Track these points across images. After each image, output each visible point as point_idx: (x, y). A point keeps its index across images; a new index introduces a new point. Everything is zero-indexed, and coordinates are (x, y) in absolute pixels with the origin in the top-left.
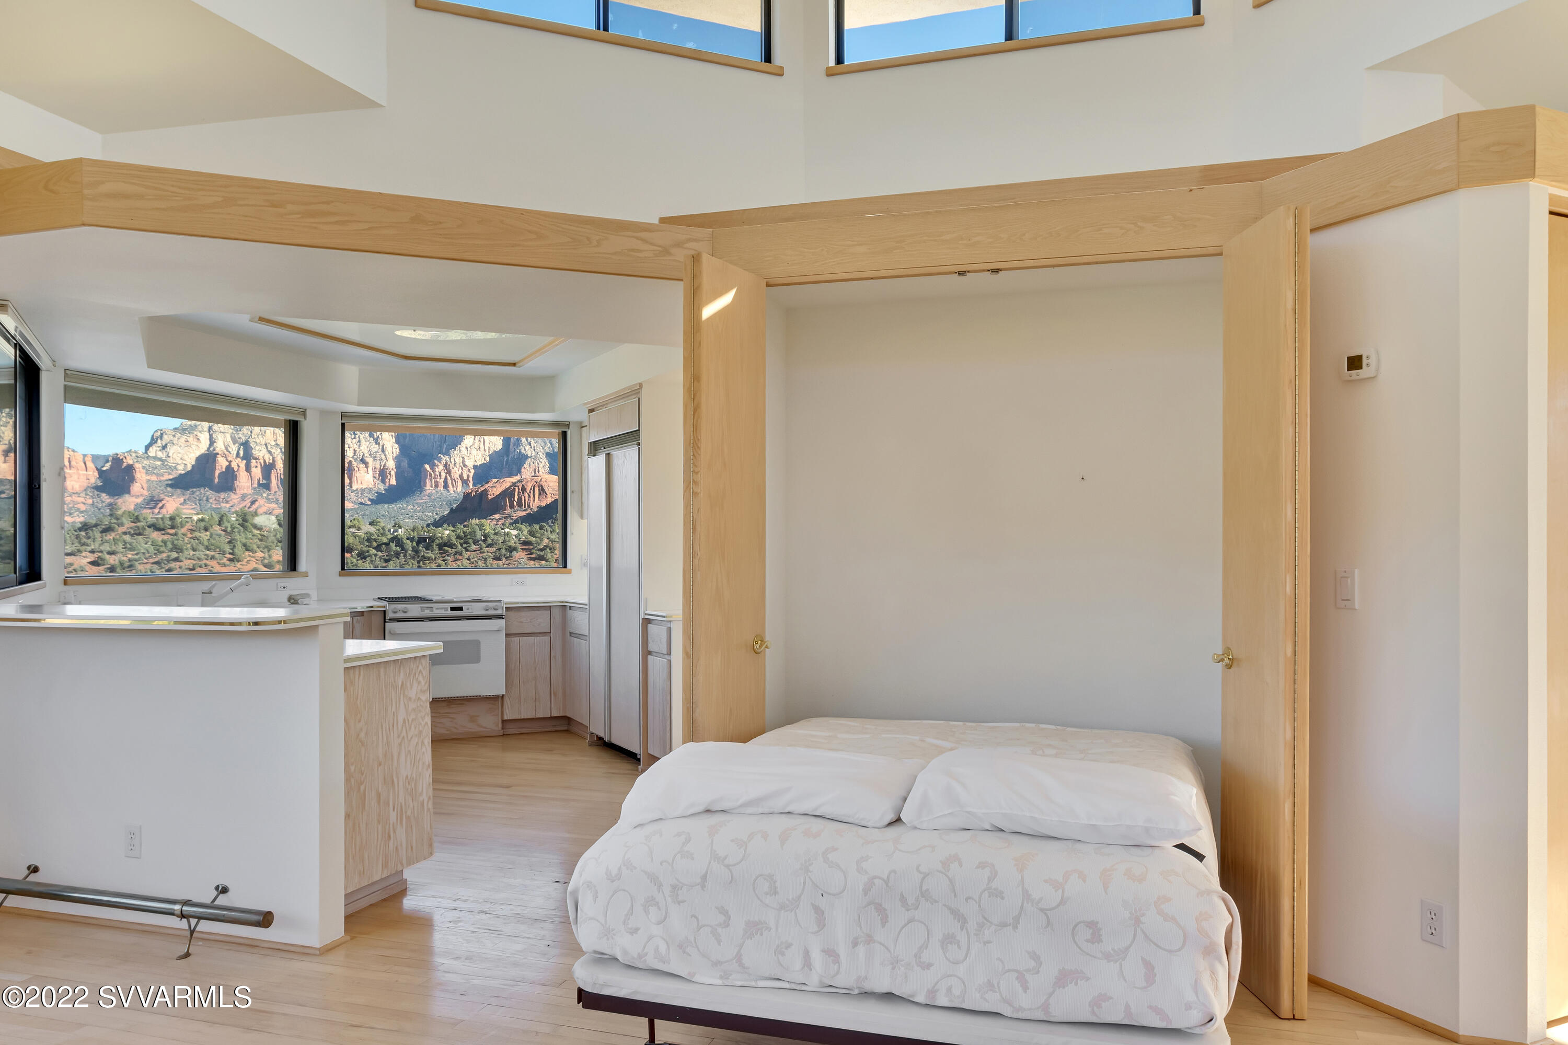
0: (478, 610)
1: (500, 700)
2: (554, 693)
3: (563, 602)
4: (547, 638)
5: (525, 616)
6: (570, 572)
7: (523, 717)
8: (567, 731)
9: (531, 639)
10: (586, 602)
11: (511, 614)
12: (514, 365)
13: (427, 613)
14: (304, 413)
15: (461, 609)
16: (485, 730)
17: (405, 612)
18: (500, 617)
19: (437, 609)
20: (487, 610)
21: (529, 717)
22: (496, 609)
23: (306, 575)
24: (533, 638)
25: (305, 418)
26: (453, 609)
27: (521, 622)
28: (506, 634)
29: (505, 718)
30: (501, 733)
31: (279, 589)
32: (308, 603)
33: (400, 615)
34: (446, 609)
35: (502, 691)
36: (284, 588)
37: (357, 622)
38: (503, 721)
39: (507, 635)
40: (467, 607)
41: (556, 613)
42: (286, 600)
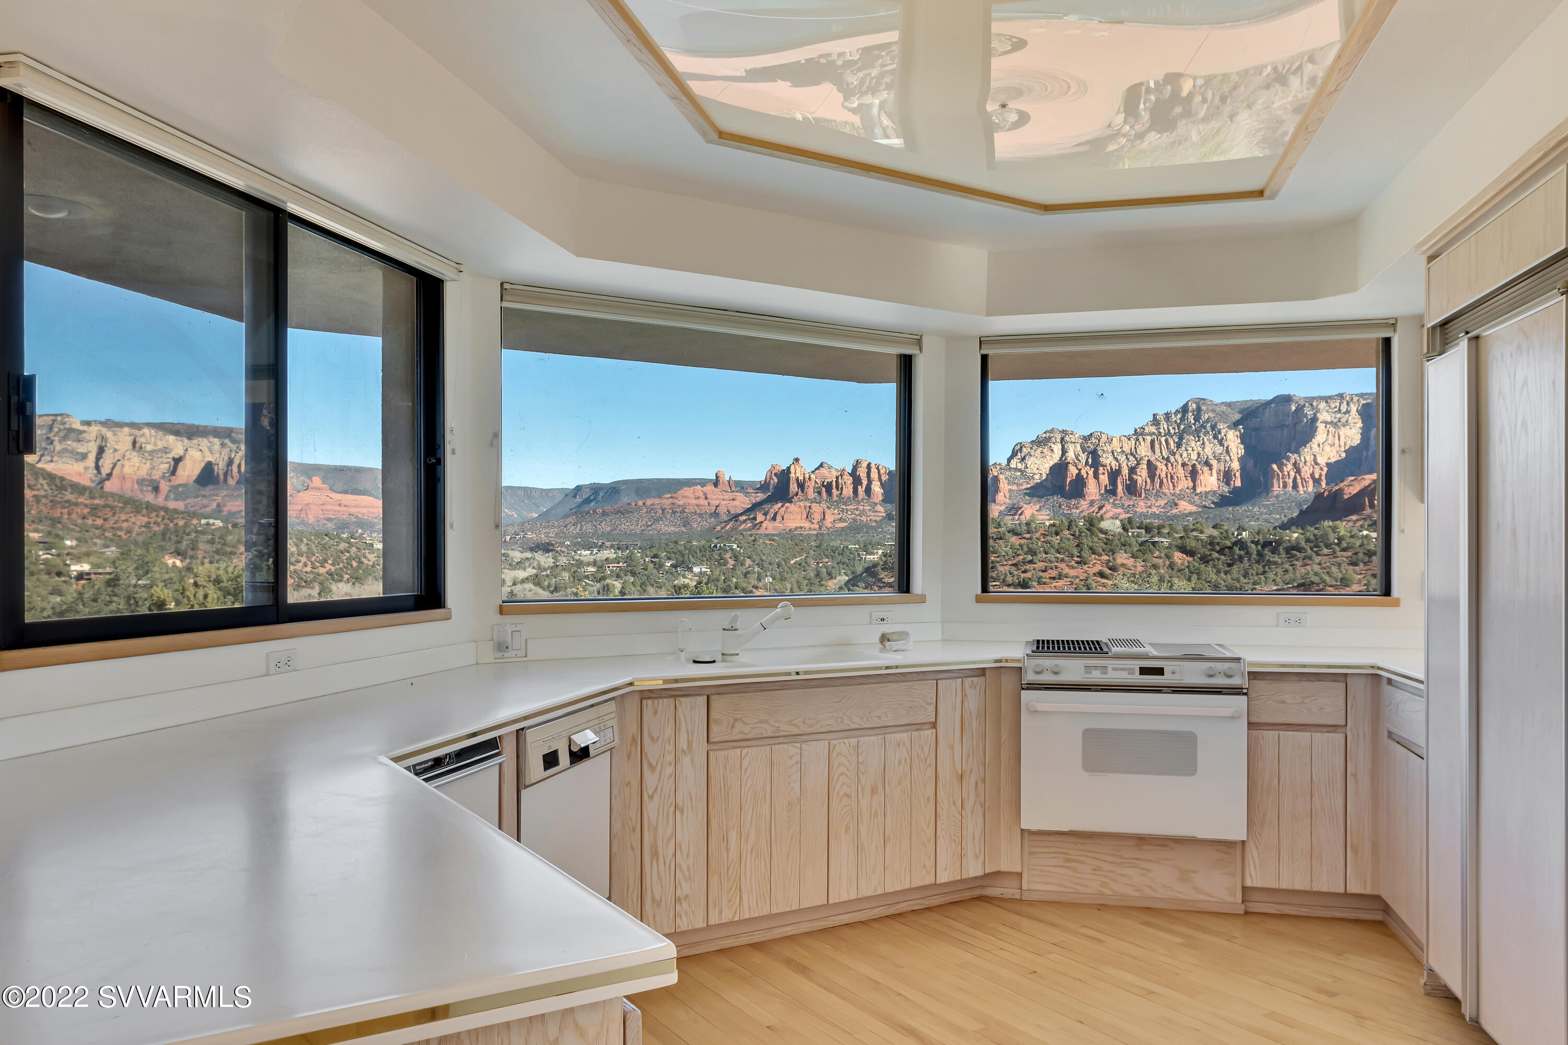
0: (1193, 674)
1: (1239, 848)
2: (1352, 845)
3: (1373, 667)
4: (1338, 737)
5: (1289, 690)
6: (1397, 603)
7: (1284, 885)
8: (1381, 924)
9: (1304, 736)
10: (1421, 676)
11: (1261, 686)
12: (1260, 194)
13: (1096, 677)
14: (919, 342)
15: (1160, 671)
16: (1207, 898)
17: (1056, 673)
18: (1236, 691)
19: (1115, 669)
20: (1211, 676)
21: (1299, 886)
22: (1230, 676)
23: (922, 599)
24: (1308, 734)
25: (921, 350)
26: (1144, 671)
27: (1284, 702)
28: (1249, 724)
29: (1249, 883)
30: (1241, 909)
31: (873, 622)
32: (902, 648)
33: (1047, 678)
34: (1131, 672)
35: (1239, 833)
36: (883, 620)
37: (970, 687)
38: (1244, 889)
39: (1251, 725)
40: (1172, 668)
41: (1359, 689)
42: (878, 641)
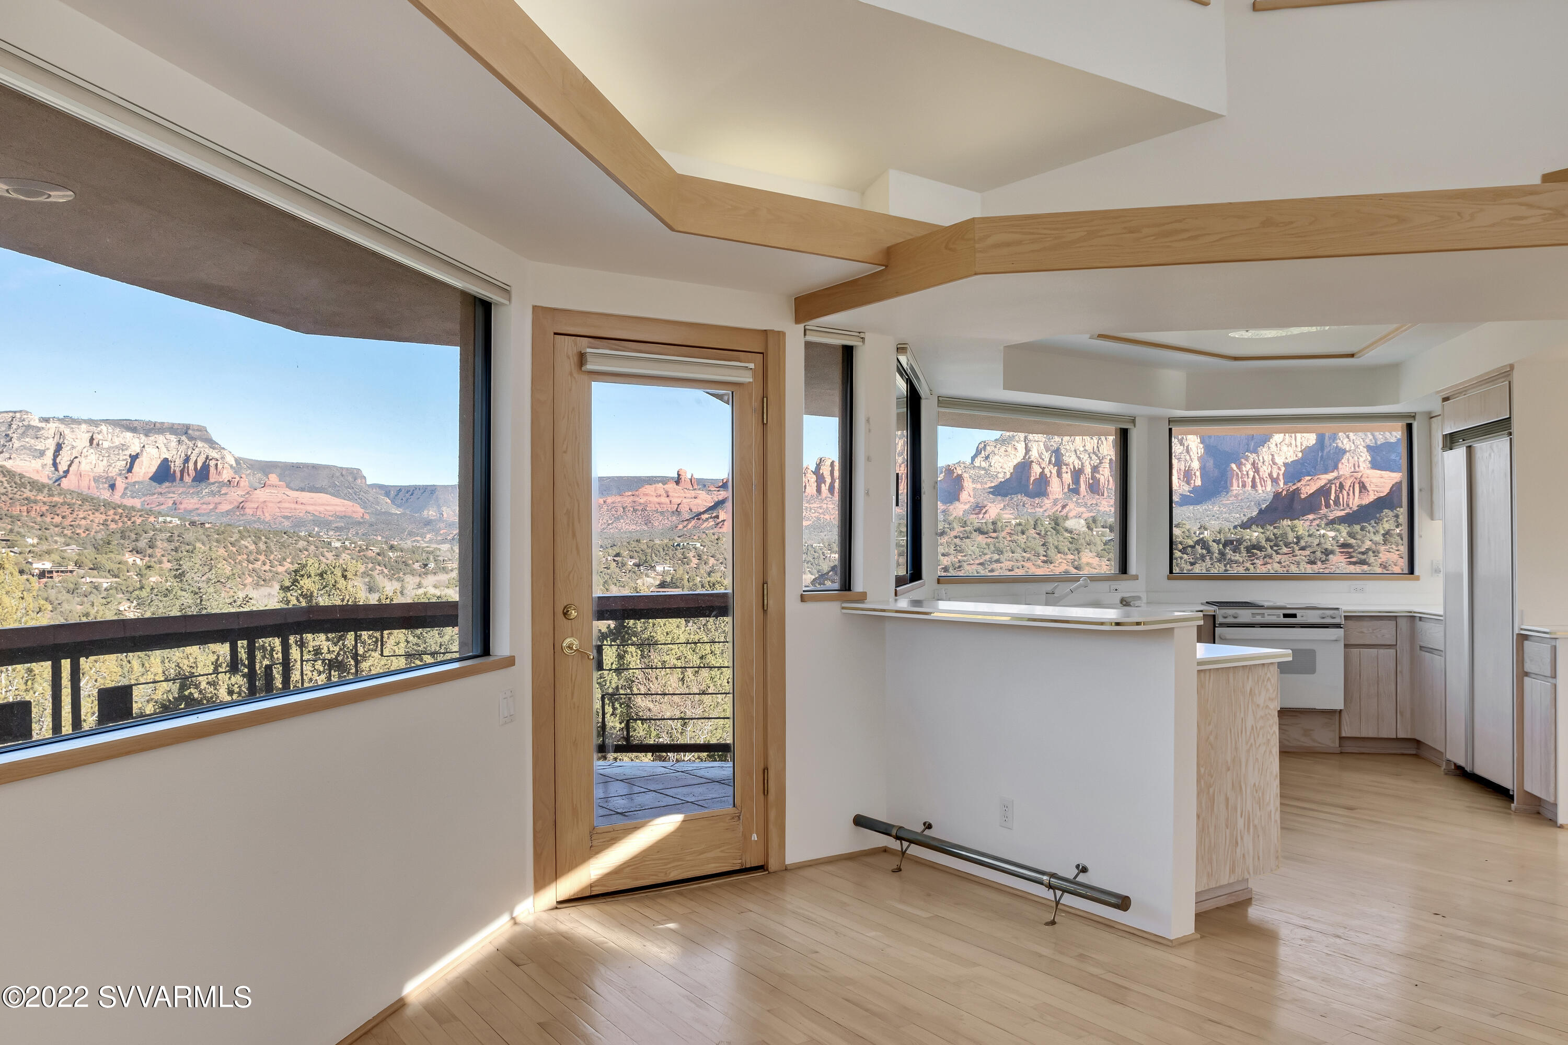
0: (1313, 617)
1: (1337, 715)
2: (1400, 711)
3: (1411, 612)
4: (1392, 651)
5: (1366, 626)
6: (1418, 578)
7: (1363, 735)
8: (1415, 755)
9: (1374, 651)
10: (1442, 613)
11: (1351, 623)
12: (1352, 356)
13: (1259, 619)
14: (1133, 421)
15: (1294, 616)
16: (1319, 745)
17: (1235, 617)
18: (1338, 626)
19: (1268, 615)
20: (1323, 618)
21: (1371, 735)
22: (1334, 618)
23: (1136, 578)
24: (1376, 650)
25: (1135, 426)
26: (1285, 616)
27: (1362, 632)
28: (1345, 645)
29: (1344, 735)
30: (1338, 750)
31: (1111, 591)
32: (1139, 605)
33: (1230, 620)
34: (1278, 616)
35: (1340, 705)
36: (1116, 590)
38: (1341, 738)
39: (1346, 646)
40: (1301, 614)
41: (1403, 624)
42: (1119, 602)
